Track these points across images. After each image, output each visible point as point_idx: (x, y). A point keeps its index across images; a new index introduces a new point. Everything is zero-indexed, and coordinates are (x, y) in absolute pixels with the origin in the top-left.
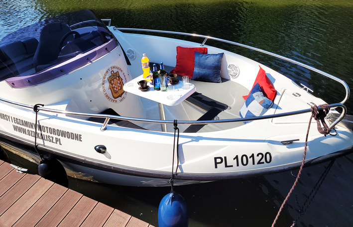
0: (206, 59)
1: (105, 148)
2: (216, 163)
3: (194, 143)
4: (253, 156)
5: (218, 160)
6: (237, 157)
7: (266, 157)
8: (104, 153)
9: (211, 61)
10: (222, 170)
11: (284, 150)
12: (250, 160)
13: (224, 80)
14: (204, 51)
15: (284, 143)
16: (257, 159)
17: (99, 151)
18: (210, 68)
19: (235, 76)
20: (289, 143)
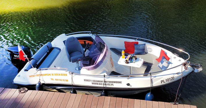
0: (139, 46)
1: (129, 84)
2: (161, 82)
3: (155, 78)
4: (170, 78)
5: (162, 81)
6: (166, 80)
7: (173, 78)
8: (129, 85)
9: (141, 47)
10: (163, 83)
11: (176, 75)
12: (169, 80)
13: (146, 53)
14: (137, 43)
15: (177, 74)
16: (171, 79)
17: (128, 85)
18: (141, 50)
19: (150, 51)
20: (178, 73)
